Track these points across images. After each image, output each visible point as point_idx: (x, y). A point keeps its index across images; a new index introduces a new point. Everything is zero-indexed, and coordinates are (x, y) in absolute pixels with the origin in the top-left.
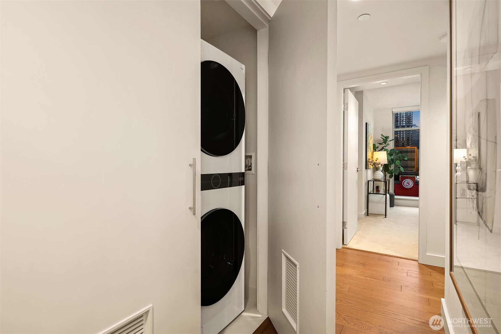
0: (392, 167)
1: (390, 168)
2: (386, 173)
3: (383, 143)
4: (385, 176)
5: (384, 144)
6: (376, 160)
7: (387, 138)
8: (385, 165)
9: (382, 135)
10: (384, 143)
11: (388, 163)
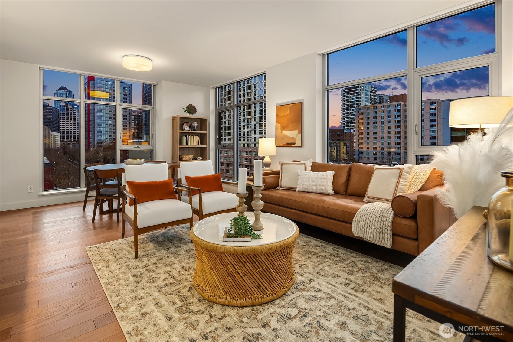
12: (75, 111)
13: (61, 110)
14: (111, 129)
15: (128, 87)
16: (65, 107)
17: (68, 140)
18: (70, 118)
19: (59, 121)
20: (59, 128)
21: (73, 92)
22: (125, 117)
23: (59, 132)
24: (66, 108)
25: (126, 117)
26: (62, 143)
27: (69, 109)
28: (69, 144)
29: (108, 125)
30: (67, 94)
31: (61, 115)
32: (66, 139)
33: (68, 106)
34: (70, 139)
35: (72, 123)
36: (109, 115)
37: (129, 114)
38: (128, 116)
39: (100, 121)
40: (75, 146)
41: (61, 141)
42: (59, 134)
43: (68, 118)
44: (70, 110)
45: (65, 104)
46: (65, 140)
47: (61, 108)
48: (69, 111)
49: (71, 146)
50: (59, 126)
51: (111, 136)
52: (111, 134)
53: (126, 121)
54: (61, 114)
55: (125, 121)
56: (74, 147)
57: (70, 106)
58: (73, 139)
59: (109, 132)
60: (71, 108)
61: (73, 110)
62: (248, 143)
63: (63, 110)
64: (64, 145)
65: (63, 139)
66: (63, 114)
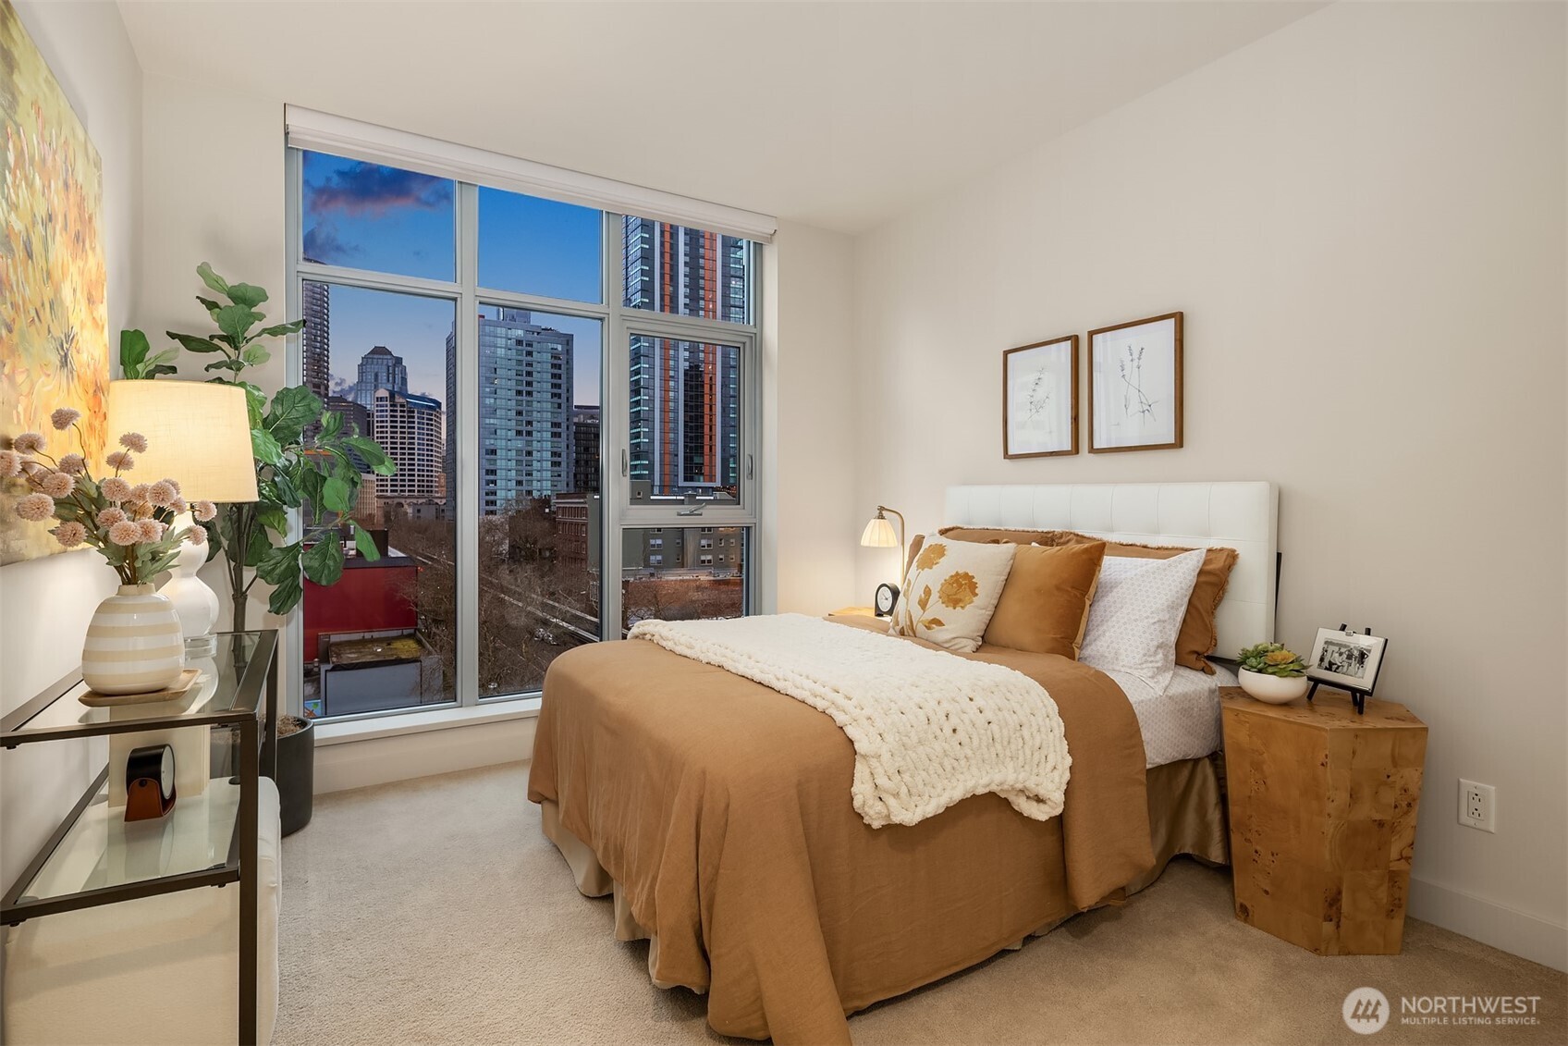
0: (292, 528)
1: (272, 535)
2: (249, 574)
3: (216, 341)
4: (239, 598)
5: (225, 345)
6: (119, 462)
7: (246, 300)
8: (234, 512)
9: (203, 271)
10: (222, 338)
11: (260, 493)
12: (413, 412)
13: (377, 411)
14: (519, 462)
15: (565, 343)
16: (388, 403)
17: (396, 494)
18: (401, 433)
21: (404, 361)
22: (556, 430)
24: (391, 406)
25: (559, 430)
26: (383, 501)
27: (399, 409)
28: (402, 504)
29: (514, 453)
30: (389, 367)
31: (379, 424)
32: (392, 491)
33: (397, 400)
34: (401, 491)
35: (406, 446)
36: (514, 423)
37: (568, 419)
38: (564, 426)
39: (492, 442)
40: (419, 511)
41: (378, 497)
42: (373, 477)
43: (396, 432)
44: (401, 411)
45: (388, 395)
46: (389, 494)
47: (377, 406)
48: (399, 414)
49: (410, 511)
51: (519, 483)
52: (519, 478)
53: (559, 439)
54: (377, 422)
55: (555, 439)
56: (417, 514)
57: (402, 400)
58: (409, 491)
59: (513, 473)
60: (402, 406)
61: (409, 412)
63: (382, 411)
64: (388, 509)
65: (383, 491)
66: (382, 422)
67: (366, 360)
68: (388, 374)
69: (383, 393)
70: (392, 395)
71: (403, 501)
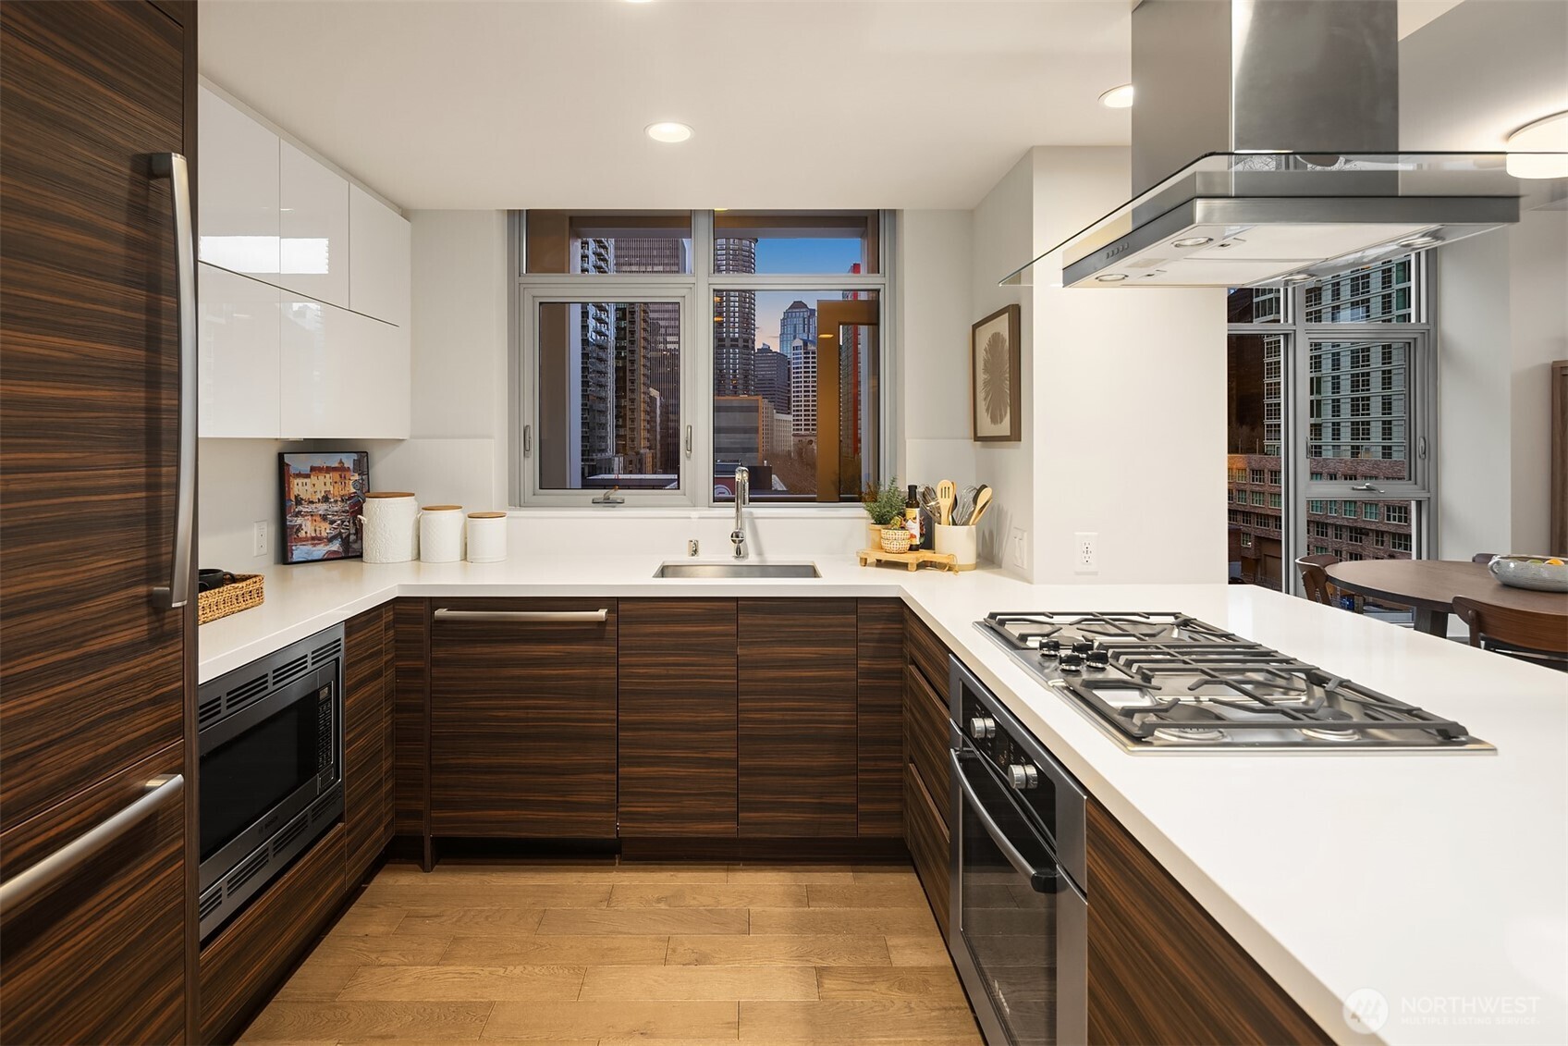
13: (794, 359)
16: (802, 351)
19: (789, 385)
20: (789, 403)
23: (789, 413)
24: (805, 353)
26: (798, 439)
27: (810, 355)
28: (811, 442)
30: (805, 318)
31: (795, 371)
32: (805, 430)
33: (809, 348)
34: (813, 430)
41: (794, 435)
42: (790, 418)
44: (812, 357)
45: (802, 344)
46: (803, 432)
47: (794, 354)
48: (810, 360)
49: (815, 447)
50: (789, 397)
54: (794, 368)
57: (812, 348)
60: (813, 353)
62: (1356, 443)
63: (797, 359)
64: (800, 446)
65: (798, 430)
66: (798, 368)
67: (788, 315)
68: (804, 325)
69: (798, 343)
70: (805, 344)
71: (812, 438)
